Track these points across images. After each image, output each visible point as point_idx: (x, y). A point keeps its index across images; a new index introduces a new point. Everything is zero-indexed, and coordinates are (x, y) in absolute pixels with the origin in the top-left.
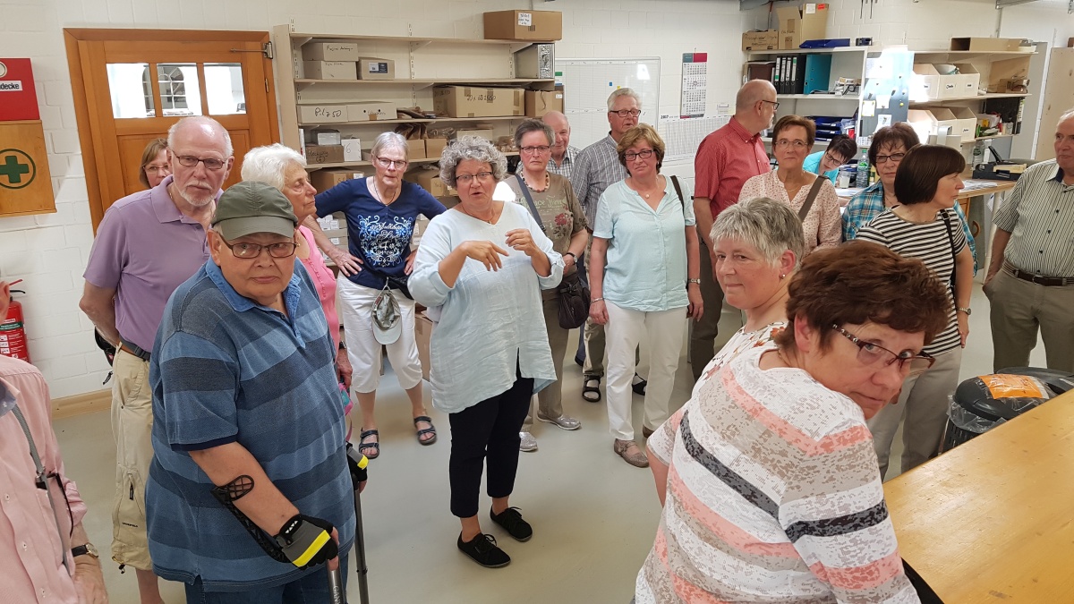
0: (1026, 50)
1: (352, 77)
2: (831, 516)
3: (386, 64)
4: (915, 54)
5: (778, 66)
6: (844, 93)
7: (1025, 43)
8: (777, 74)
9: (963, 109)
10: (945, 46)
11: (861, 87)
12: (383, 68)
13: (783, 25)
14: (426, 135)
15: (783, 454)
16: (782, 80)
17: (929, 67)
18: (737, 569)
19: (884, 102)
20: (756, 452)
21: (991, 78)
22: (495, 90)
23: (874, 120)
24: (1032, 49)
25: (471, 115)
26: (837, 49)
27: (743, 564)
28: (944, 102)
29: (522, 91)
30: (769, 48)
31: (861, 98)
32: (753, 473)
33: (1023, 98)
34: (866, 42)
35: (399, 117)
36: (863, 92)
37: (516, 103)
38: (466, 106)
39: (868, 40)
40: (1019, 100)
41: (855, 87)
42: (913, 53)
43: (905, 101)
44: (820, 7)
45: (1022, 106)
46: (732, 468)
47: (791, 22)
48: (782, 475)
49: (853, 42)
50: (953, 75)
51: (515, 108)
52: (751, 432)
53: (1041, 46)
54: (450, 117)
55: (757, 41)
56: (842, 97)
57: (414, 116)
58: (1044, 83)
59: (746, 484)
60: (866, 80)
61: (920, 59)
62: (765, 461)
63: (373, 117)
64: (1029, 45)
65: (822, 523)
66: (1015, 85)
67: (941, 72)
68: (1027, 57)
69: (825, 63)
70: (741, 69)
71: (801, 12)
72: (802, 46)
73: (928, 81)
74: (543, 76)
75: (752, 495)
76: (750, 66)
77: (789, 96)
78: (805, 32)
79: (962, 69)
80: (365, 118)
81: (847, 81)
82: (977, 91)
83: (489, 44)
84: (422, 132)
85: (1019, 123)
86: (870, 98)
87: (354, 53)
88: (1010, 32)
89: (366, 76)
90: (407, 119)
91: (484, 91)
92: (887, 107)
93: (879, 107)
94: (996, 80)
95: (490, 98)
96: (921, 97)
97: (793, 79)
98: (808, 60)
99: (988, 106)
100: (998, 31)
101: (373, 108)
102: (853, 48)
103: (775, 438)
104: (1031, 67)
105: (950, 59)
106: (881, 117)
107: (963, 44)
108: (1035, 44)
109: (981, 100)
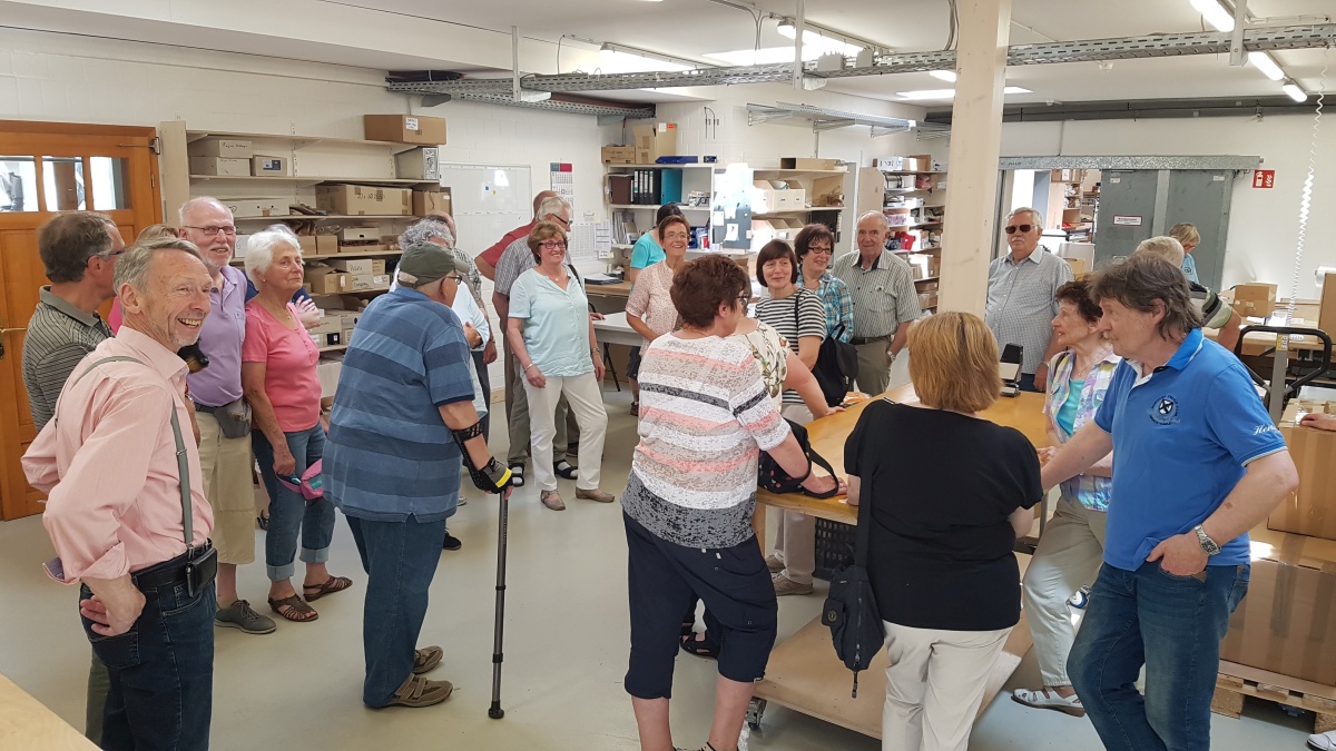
0: (840, 169)
1: (246, 174)
2: (751, 398)
3: (279, 162)
4: (755, 172)
5: (636, 179)
6: (697, 205)
7: (838, 163)
8: (636, 186)
9: (794, 220)
10: (777, 166)
11: (711, 200)
12: (277, 165)
13: (639, 142)
14: (314, 232)
15: (725, 377)
16: (641, 191)
17: (765, 183)
18: (711, 441)
19: (731, 214)
20: (711, 380)
21: (813, 193)
22: (384, 189)
23: (724, 229)
24: (844, 169)
25: (361, 213)
26: (688, 165)
27: (713, 438)
28: (779, 214)
29: (410, 191)
30: (628, 162)
31: (711, 209)
32: (712, 391)
33: (840, 211)
34: (712, 159)
35: (291, 214)
36: (713, 204)
37: (405, 203)
38: (356, 204)
39: (714, 158)
40: (837, 212)
41: (706, 200)
42: (752, 170)
43: (749, 211)
44: (671, 126)
45: (840, 218)
46: (702, 392)
47: (646, 140)
48: (726, 387)
49: (701, 159)
50: (785, 190)
51: (404, 208)
52: (705, 371)
53: (851, 165)
54: (340, 213)
55: (616, 155)
56: (695, 208)
57: (305, 213)
58: (856, 198)
59: (710, 397)
60: (715, 193)
61: (758, 176)
62: (717, 383)
63: (266, 213)
64: (842, 165)
65: (748, 403)
66: (833, 200)
67: (775, 187)
68: (842, 174)
69: (678, 176)
70: (602, 180)
71: (655, 130)
72: (658, 162)
73: (766, 194)
74: (429, 178)
75: (715, 402)
76: (610, 178)
77: (649, 207)
78: (659, 149)
79: (791, 185)
80: (258, 214)
81: (698, 194)
82: (804, 204)
83: (369, 145)
84: (311, 229)
85: (839, 233)
86: (719, 209)
87: (251, 150)
88: (827, 154)
89: (260, 173)
90: (298, 216)
91: (374, 190)
92: (734, 217)
93: (727, 217)
94: (818, 196)
95: (380, 197)
96: (761, 209)
97: (651, 191)
98: (663, 174)
99: (814, 216)
100: (816, 152)
101: (266, 205)
102: (701, 164)
103: (719, 370)
104: (844, 183)
105: (781, 176)
106: (729, 226)
107: (790, 163)
108: (847, 164)
109: (807, 213)
